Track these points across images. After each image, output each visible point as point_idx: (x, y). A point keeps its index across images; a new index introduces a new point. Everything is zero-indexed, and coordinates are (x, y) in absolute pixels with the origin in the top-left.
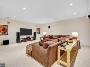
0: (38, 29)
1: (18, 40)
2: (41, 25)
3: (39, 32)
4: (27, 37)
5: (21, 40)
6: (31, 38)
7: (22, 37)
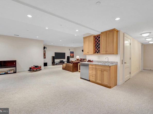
0: (72, 53)
1: (53, 63)
2: (75, 48)
3: (73, 56)
4: (61, 61)
5: (56, 63)
6: (64, 62)
7: (57, 61)
